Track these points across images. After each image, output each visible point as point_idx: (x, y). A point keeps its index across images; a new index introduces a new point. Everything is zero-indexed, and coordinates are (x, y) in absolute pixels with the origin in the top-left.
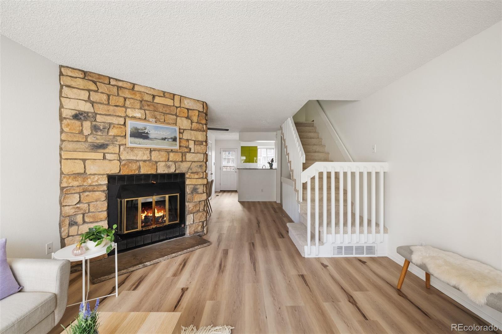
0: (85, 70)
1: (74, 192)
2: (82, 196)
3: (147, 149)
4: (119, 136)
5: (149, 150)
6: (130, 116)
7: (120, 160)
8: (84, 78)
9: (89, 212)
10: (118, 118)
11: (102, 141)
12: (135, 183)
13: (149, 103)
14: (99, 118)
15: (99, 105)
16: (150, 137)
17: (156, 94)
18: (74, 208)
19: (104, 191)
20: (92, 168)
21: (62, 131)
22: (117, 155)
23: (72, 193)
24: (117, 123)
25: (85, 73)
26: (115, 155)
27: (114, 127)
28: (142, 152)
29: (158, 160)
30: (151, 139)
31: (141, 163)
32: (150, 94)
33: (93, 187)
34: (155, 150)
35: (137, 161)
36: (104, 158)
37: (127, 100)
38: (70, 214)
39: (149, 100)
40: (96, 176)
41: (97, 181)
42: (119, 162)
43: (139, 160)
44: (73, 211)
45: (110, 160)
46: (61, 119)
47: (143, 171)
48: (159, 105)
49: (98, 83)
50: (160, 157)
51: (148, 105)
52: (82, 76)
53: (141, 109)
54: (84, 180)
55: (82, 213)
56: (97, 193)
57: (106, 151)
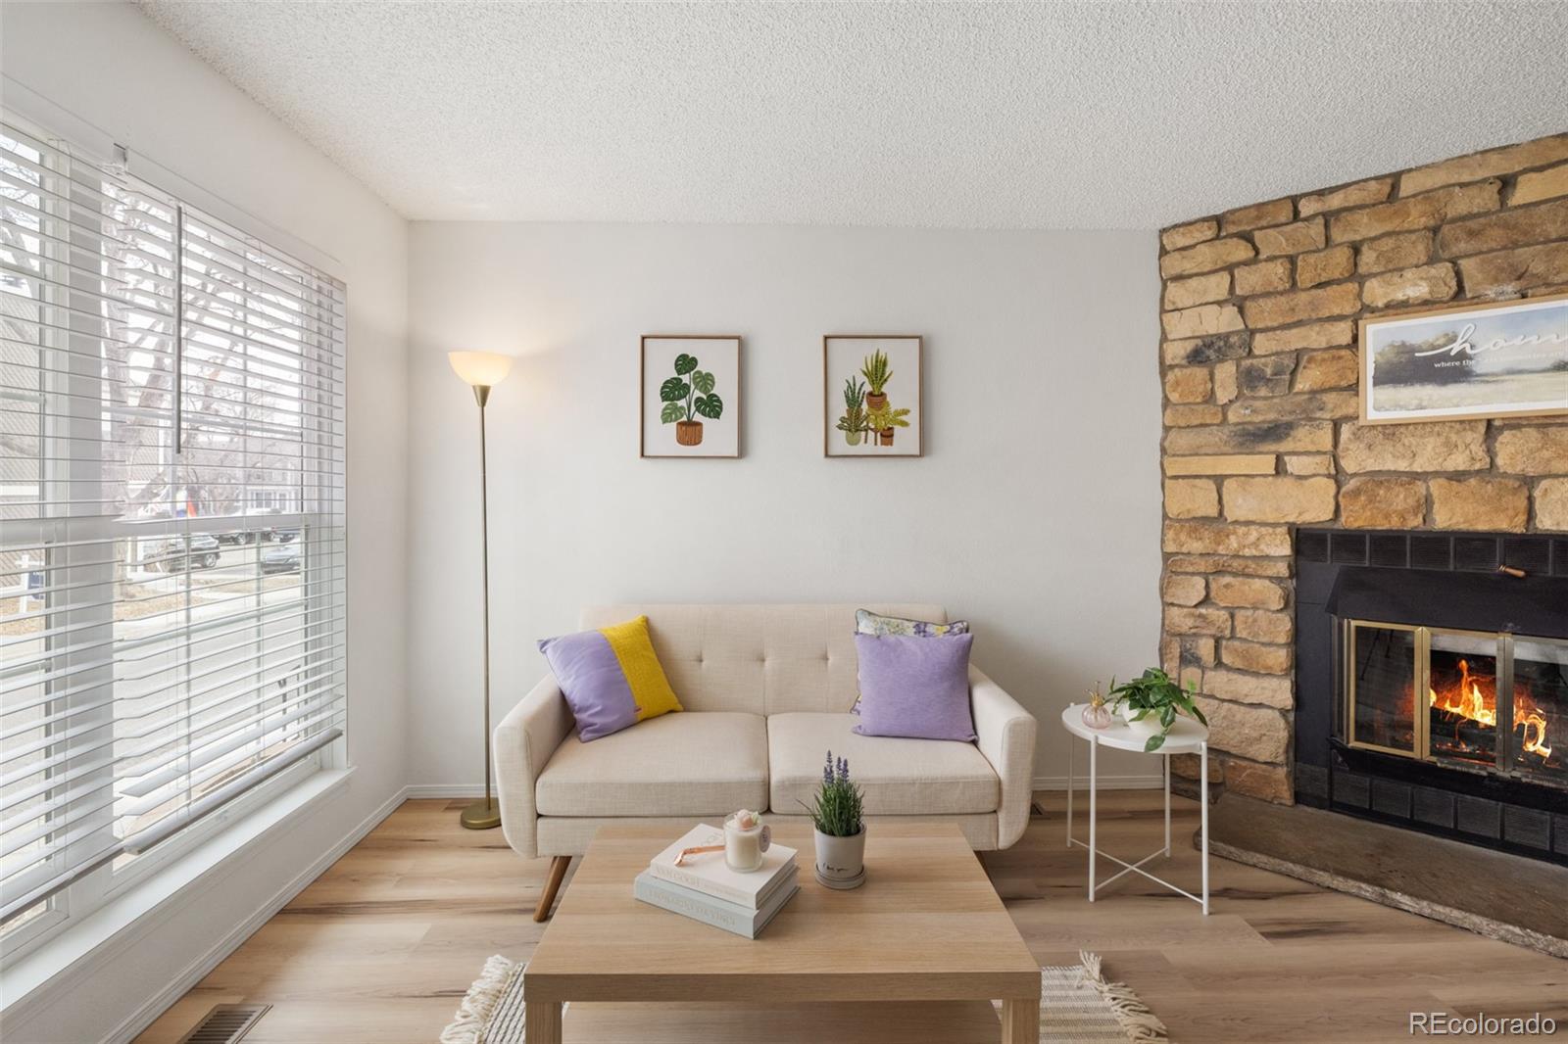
0: (1218, 212)
1: (1190, 569)
2: (1213, 586)
3: (1466, 423)
4: (1331, 389)
5: (1482, 428)
6: (1380, 304)
7: (1338, 476)
8: (1217, 237)
9: (1233, 637)
10: (1327, 325)
11: (1272, 416)
12: (1408, 567)
13: (1472, 224)
14: (1262, 345)
15: (1261, 301)
16: (1478, 370)
17: (1517, 168)
18: (1192, 615)
19: (1277, 580)
20: (1239, 505)
21: (1166, 403)
22: (1328, 458)
23: (1187, 573)
24: (1324, 345)
25: (1219, 221)
26: (1318, 459)
27: (1310, 361)
28: (1442, 439)
29: (1540, 470)
30: (1486, 378)
31: (1436, 487)
32: (1484, 181)
33: (1241, 561)
34: (1515, 423)
35: (1415, 476)
36: (1280, 469)
37: (1365, 249)
38: (1184, 629)
39: (1475, 210)
40: (1253, 527)
41: (1256, 544)
42: (1333, 481)
43: (1426, 473)
44: (1190, 622)
45: (1300, 477)
46: (1164, 369)
47: (1448, 517)
48: (1543, 207)
49: (1257, 235)
50: (1546, 454)
51: (1472, 234)
52: (1210, 234)
53: (1432, 260)
54: (1221, 536)
55: (1213, 636)
56: (1257, 584)
57: (1283, 447)
